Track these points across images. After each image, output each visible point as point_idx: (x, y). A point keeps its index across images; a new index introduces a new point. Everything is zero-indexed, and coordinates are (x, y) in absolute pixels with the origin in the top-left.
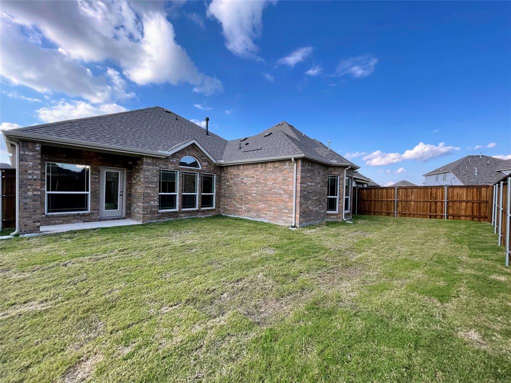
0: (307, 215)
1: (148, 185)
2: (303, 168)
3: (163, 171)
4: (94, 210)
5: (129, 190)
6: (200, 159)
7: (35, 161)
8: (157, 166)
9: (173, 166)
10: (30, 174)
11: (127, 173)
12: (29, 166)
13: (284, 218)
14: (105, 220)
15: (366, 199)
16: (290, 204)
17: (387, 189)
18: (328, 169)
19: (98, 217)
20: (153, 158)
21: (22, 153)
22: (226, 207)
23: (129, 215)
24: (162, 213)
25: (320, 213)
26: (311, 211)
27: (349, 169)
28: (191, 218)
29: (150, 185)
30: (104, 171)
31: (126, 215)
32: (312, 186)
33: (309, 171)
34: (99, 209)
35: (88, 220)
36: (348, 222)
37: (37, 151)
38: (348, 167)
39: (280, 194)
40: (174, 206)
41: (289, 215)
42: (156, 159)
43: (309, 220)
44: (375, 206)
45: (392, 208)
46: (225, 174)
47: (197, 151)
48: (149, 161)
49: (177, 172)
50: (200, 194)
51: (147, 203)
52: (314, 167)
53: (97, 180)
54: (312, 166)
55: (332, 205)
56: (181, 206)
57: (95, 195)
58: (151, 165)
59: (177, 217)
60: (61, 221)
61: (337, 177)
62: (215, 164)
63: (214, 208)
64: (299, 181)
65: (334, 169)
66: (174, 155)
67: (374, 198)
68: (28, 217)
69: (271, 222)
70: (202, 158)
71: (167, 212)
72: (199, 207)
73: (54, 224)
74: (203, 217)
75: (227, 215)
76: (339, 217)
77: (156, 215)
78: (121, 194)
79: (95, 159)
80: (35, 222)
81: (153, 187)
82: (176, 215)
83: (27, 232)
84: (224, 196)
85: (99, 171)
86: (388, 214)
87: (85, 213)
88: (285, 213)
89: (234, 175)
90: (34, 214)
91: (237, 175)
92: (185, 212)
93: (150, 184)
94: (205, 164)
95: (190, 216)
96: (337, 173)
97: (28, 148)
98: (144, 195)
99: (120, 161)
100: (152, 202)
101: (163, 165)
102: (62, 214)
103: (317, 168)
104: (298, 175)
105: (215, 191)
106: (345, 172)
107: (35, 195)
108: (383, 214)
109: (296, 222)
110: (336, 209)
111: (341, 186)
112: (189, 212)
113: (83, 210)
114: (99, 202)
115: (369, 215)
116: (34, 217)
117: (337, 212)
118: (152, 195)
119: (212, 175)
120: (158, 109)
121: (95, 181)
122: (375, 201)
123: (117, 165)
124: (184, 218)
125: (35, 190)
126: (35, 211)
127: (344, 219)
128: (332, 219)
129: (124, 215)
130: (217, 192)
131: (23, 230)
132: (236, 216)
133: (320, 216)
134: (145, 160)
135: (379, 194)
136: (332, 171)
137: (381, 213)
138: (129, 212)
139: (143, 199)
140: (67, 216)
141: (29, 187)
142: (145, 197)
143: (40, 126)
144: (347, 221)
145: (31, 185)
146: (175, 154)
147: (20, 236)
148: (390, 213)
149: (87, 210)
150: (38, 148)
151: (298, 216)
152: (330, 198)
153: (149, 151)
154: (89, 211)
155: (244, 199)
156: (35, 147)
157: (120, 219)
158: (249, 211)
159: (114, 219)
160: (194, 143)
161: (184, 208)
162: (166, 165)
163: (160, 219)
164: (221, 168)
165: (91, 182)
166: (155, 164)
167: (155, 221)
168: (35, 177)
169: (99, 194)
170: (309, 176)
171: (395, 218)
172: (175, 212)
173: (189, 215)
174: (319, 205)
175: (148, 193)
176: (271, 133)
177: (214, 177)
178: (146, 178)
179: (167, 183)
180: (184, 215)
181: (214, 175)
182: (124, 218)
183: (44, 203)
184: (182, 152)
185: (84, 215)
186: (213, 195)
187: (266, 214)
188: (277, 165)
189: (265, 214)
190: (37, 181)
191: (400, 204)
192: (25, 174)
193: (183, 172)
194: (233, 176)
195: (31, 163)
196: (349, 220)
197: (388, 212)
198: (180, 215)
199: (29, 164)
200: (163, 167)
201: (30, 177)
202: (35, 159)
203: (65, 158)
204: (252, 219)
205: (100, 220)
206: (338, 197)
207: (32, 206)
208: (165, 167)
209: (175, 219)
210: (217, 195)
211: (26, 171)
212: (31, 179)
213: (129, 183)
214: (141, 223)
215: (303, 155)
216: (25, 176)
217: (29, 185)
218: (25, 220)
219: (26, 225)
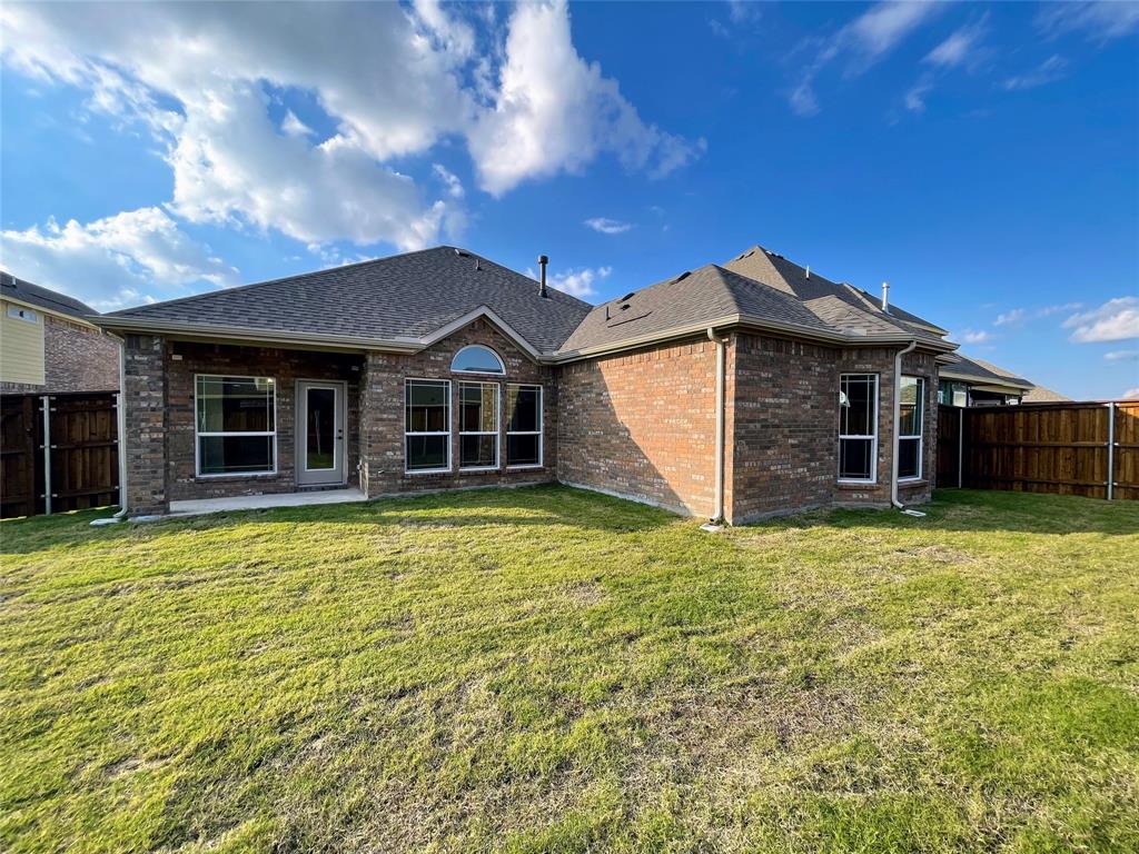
0: (761, 489)
1: (379, 416)
2: (744, 356)
3: (413, 382)
4: (287, 469)
5: (353, 428)
6: (501, 352)
7: (153, 373)
8: (398, 372)
9: (436, 370)
10: (144, 399)
11: (349, 389)
12: (142, 383)
13: (693, 497)
14: (306, 490)
15: (995, 439)
16: (707, 457)
17: (1076, 410)
18: (840, 357)
19: (292, 484)
20: (389, 354)
21: (130, 358)
22: (568, 463)
23: (353, 481)
24: (412, 476)
25: (816, 483)
26: (777, 478)
27: (912, 351)
28: (483, 491)
29: (385, 416)
30: (304, 388)
31: (349, 481)
32: (779, 406)
33: (765, 364)
34: (293, 468)
35: (272, 489)
36: (908, 512)
37: (156, 352)
38: (907, 346)
39: (685, 431)
40: (442, 462)
41: (706, 489)
42: (396, 357)
43: (770, 504)
44: (1026, 463)
45: (1097, 470)
46: (565, 384)
47: (495, 333)
48: (380, 362)
49: (447, 383)
50: (503, 432)
51: (378, 454)
52: (788, 352)
53: (288, 408)
54: (779, 350)
55: (855, 460)
56: (458, 462)
57: (287, 439)
58: (385, 372)
59: (449, 487)
60: (223, 491)
61: (873, 378)
62: (539, 361)
63: (541, 465)
64: (731, 392)
65: (860, 357)
66: (437, 346)
67: (1027, 438)
68: (141, 484)
69: (664, 506)
70: (507, 349)
71: (424, 475)
72: (501, 464)
73: (212, 497)
74: (513, 486)
75: (570, 484)
76: (880, 496)
77: (399, 482)
78: (340, 435)
79: (282, 363)
80: (155, 493)
81: (390, 420)
82: (444, 483)
83: (141, 512)
84: (563, 438)
85: (293, 388)
86: (1080, 490)
87: (266, 476)
88: (695, 482)
89: (583, 385)
90: (153, 478)
91: (589, 384)
92: (468, 475)
93: (383, 412)
94: (516, 362)
95: (479, 484)
96: (869, 366)
97: (139, 347)
98: (370, 437)
99: (334, 367)
100: (388, 453)
101: (414, 369)
102: (226, 478)
103: (797, 353)
104: (727, 377)
105: (542, 425)
106: (898, 361)
107: (153, 440)
108: (1061, 488)
109: (725, 508)
110: (868, 471)
111: (883, 403)
112: (476, 474)
113: (266, 469)
114: (293, 452)
115: (1006, 489)
116: (153, 483)
117: (874, 481)
118: (389, 436)
119: (534, 388)
120: (443, 251)
121: (285, 411)
122: (1026, 448)
123: (327, 374)
124: (467, 488)
125: (152, 430)
126: (155, 472)
127: (897, 503)
128: (856, 501)
129: (345, 482)
130: (546, 428)
131: (134, 509)
132: (588, 488)
133: (813, 493)
134: (370, 360)
135: (1045, 428)
136: (854, 363)
137: (1052, 486)
138: (354, 473)
139: (370, 446)
140: (234, 480)
141: (143, 425)
142: (374, 442)
143: (164, 303)
144: (904, 509)
145: (147, 421)
146: (440, 342)
147: (129, 520)
148: (1087, 486)
149: (272, 469)
150: (157, 348)
151: (729, 492)
152: (848, 440)
153: (377, 339)
154: (275, 472)
155: (603, 445)
156: (152, 346)
157: (336, 488)
158: (614, 476)
159: (323, 489)
160: (484, 315)
161: (466, 465)
162: (420, 369)
163: (409, 490)
164: (557, 370)
165: (278, 411)
166: (395, 366)
167: (397, 495)
168: (153, 405)
169: (292, 436)
170: (767, 379)
171: (1109, 504)
172: (444, 476)
173: (477, 481)
174: (810, 460)
175: (378, 432)
176: (689, 274)
177: (539, 394)
178: (376, 400)
179: (426, 409)
180: (465, 481)
181: (539, 388)
182: (345, 487)
183: (194, 454)
184: (456, 338)
185: (264, 479)
186: (538, 435)
187: (652, 485)
188: (675, 351)
189: (647, 484)
190: (157, 413)
191: (1128, 458)
192: (135, 399)
193: (461, 384)
194: (580, 389)
195: (145, 378)
196: (915, 507)
197: (1081, 482)
198: (456, 482)
199: (141, 380)
200: (412, 373)
201: (144, 405)
202: (152, 369)
203: (227, 364)
204: (620, 496)
205: (296, 490)
206: (875, 437)
207: (148, 462)
208: (417, 373)
209: (444, 490)
210: (546, 435)
211: (138, 393)
212: (145, 409)
213: (353, 412)
214: (364, 498)
215: (735, 318)
216: (135, 404)
217: (142, 421)
218: (138, 488)
219: (139, 499)
